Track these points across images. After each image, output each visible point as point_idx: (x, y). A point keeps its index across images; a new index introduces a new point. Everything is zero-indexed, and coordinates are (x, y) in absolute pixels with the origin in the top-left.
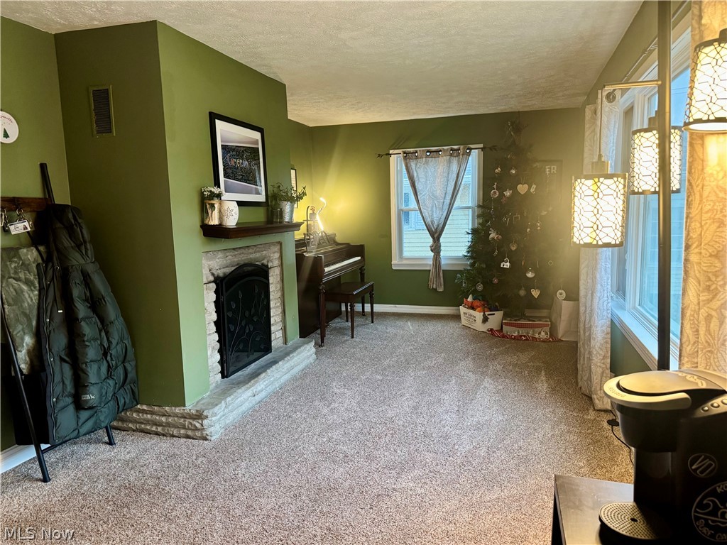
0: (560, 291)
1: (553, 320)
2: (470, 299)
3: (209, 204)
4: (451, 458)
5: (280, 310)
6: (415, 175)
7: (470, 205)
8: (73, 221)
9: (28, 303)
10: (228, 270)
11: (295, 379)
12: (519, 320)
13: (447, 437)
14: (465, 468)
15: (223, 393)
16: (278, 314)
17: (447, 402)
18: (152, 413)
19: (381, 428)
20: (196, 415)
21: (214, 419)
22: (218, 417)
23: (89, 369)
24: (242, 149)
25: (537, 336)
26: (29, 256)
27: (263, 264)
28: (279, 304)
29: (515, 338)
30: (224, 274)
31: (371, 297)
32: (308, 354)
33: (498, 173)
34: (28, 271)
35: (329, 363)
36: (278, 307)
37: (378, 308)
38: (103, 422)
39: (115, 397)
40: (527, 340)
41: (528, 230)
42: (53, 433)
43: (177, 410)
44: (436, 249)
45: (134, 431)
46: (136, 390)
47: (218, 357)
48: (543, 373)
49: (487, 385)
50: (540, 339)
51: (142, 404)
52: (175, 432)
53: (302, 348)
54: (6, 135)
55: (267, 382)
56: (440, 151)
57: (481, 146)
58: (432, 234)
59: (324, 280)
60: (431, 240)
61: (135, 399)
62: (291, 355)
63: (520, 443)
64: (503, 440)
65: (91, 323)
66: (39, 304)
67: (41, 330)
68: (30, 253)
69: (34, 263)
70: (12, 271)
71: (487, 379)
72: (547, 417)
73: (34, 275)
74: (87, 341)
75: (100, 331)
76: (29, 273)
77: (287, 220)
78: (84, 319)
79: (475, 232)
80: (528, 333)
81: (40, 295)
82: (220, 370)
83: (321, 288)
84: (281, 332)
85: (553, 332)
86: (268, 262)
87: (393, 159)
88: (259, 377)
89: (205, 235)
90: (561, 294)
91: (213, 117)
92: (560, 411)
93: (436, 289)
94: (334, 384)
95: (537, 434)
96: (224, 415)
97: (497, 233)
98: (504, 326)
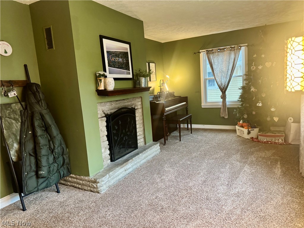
0: (290, 118)
1: (286, 133)
2: (241, 122)
3: (99, 80)
4: (219, 214)
5: (142, 129)
6: (213, 61)
7: (241, 75)
8: (35, 90)
9: (15, 128)
10: (113, 111)
11: (148, 162)
12: (267, 133)
13: (219, 200)
14: (227, 222)
15: (109, 170)
16: (141, 131)
17: (222, 179)
18: (77, 179)
19: (185, 192)
20: (94, 181)
21: (102, 183)
22: (105, 182)
23: (42, 160)
24: (118, 53)
25: (277, 141)
26: (16, 107)
27: (132, 108)
28: (142, 126)
29: (265, 142)
30: (111, 113)
31: (191, 121)
32: (156, 149)
33: (255, 57)
34: (16, 114)
35: (166, 154)
36: (141, 127)
37: (194, 126)
38: (52, 183)
39: (58, 171)
40: (271, 143)
41: (272, 86)
42: (25, 189)
43: (86, 178)
44: (224, 97)
45: (70, 186)
46: (69, 168)
47: (108, 152)
48: (279, 163)
49: (246, 169)
50: (278, 143)
51: (73, 174)
52: (86, 188)
53: (152, 147)
54: (6, 52)
55: (133, 164)
56: (225, 48)
57: (247, 44)
58: (221, 90)
59: (165, 114)
60: (221, 93)
61: (69, 172)
62: (146, 151)
63: (262, 207)
64: (252, 204)
65: (44, 138)
66: (21, 129)
67: (21, 140)
68: (17, 106)
69: (19, 110)
70: (7, 114)
71: (247, 166)
72: (279, 191)
73: (19, 116)
74: (42, 146)
75: (49, 141)
76: (16, 115)
77: (143, 86)
78: (40, 136)
79: (243, 88)
80: (272, 140)
81: (21, 125)
82: (110, 158)
83: (163, 118)
84: (143, 139)
85: (286, 140)
86: (135, 106)
87: (202, 55)
88: (128, 162)
89: (98, 95)
90: (291, 119)
91: (101, 37)
92: (287, 188)
93: (224, 117)
94: (166, 165)
95: (272, 202)
96: (108, 181)
97: (255, 88)
98: (259, 136)
